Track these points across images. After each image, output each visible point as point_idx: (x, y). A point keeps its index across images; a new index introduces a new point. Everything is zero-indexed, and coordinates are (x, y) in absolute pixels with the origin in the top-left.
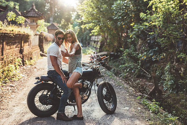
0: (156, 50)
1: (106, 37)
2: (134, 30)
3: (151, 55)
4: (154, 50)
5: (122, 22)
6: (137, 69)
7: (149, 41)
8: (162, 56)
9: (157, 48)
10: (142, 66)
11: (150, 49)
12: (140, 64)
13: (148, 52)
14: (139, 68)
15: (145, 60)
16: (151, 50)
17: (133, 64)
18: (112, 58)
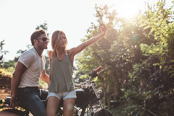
0: (161, 87)
1: (105, 86)
2: (134, 70)
3: (156, 93)
4: (159, 87)
5: (120, 64)
6: (142, 110)
7: (152, 79)
8: (171, 92)
9: (162, 86)
10: (147, 108)
11: (154, 87)
12: (145, 105)
13: (153, 90)
14: (144, 109)
15: (151, 99)
16: (156, 89)
17: (137, 106)
18: (112, 106)
